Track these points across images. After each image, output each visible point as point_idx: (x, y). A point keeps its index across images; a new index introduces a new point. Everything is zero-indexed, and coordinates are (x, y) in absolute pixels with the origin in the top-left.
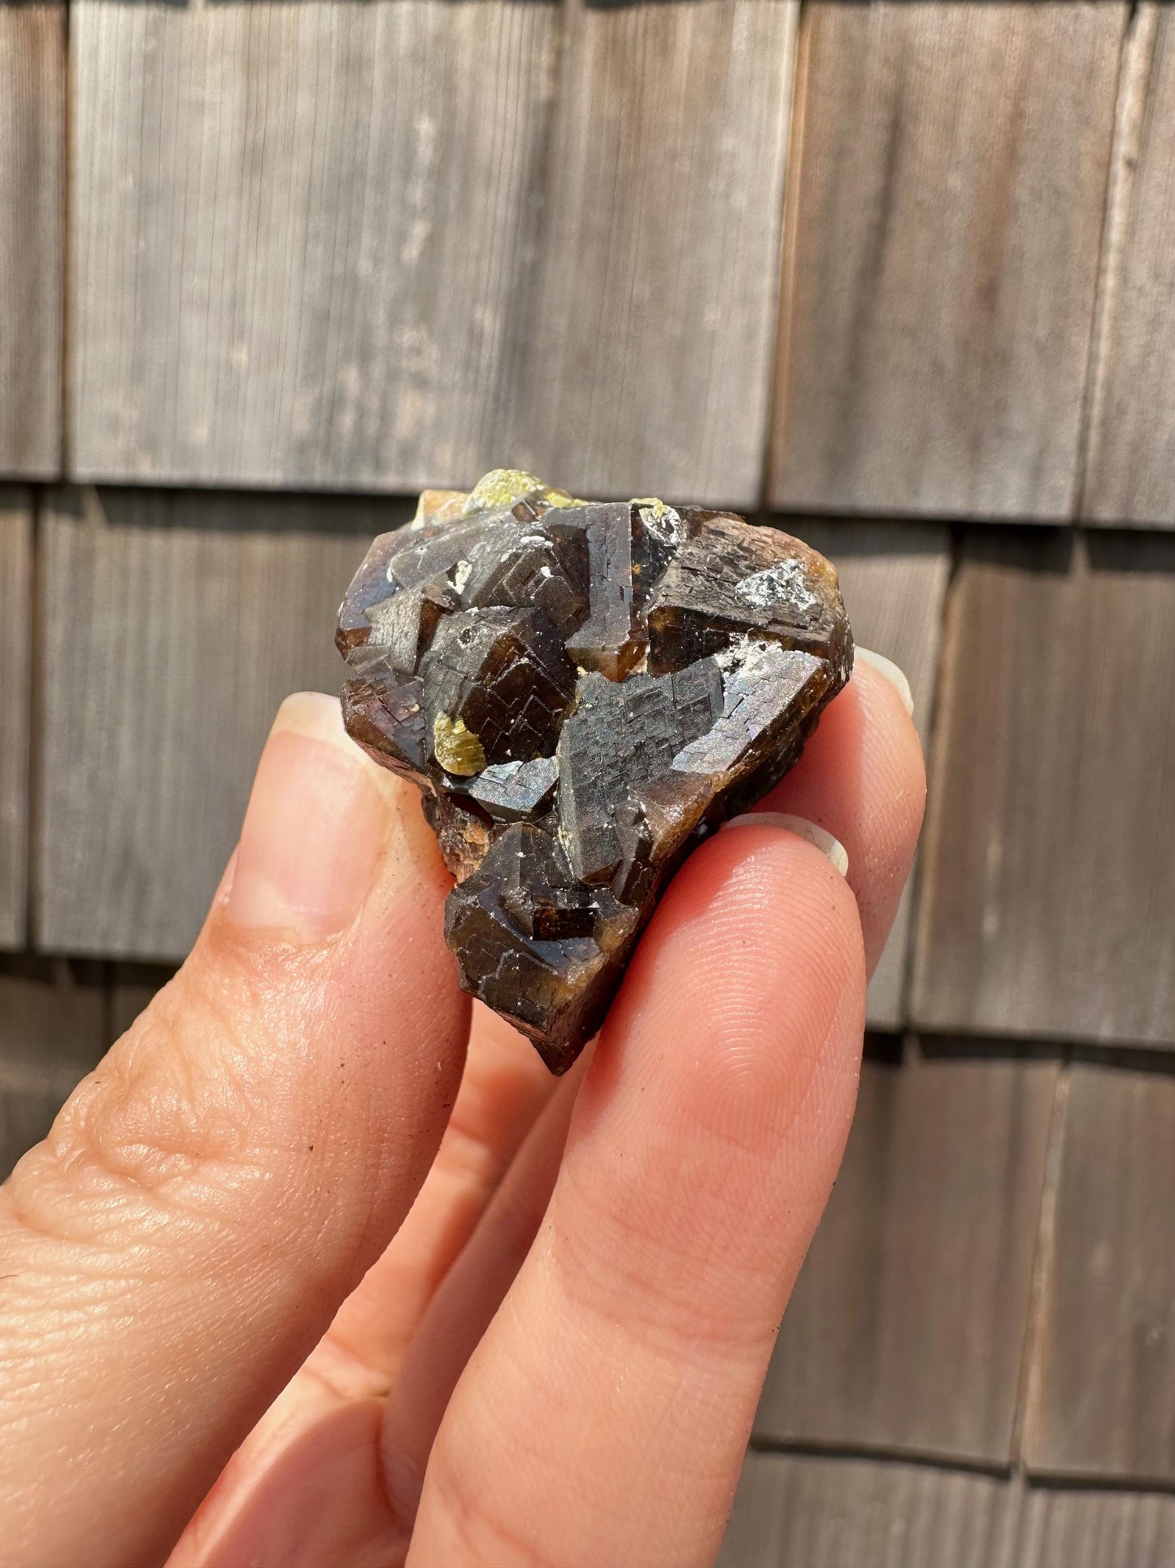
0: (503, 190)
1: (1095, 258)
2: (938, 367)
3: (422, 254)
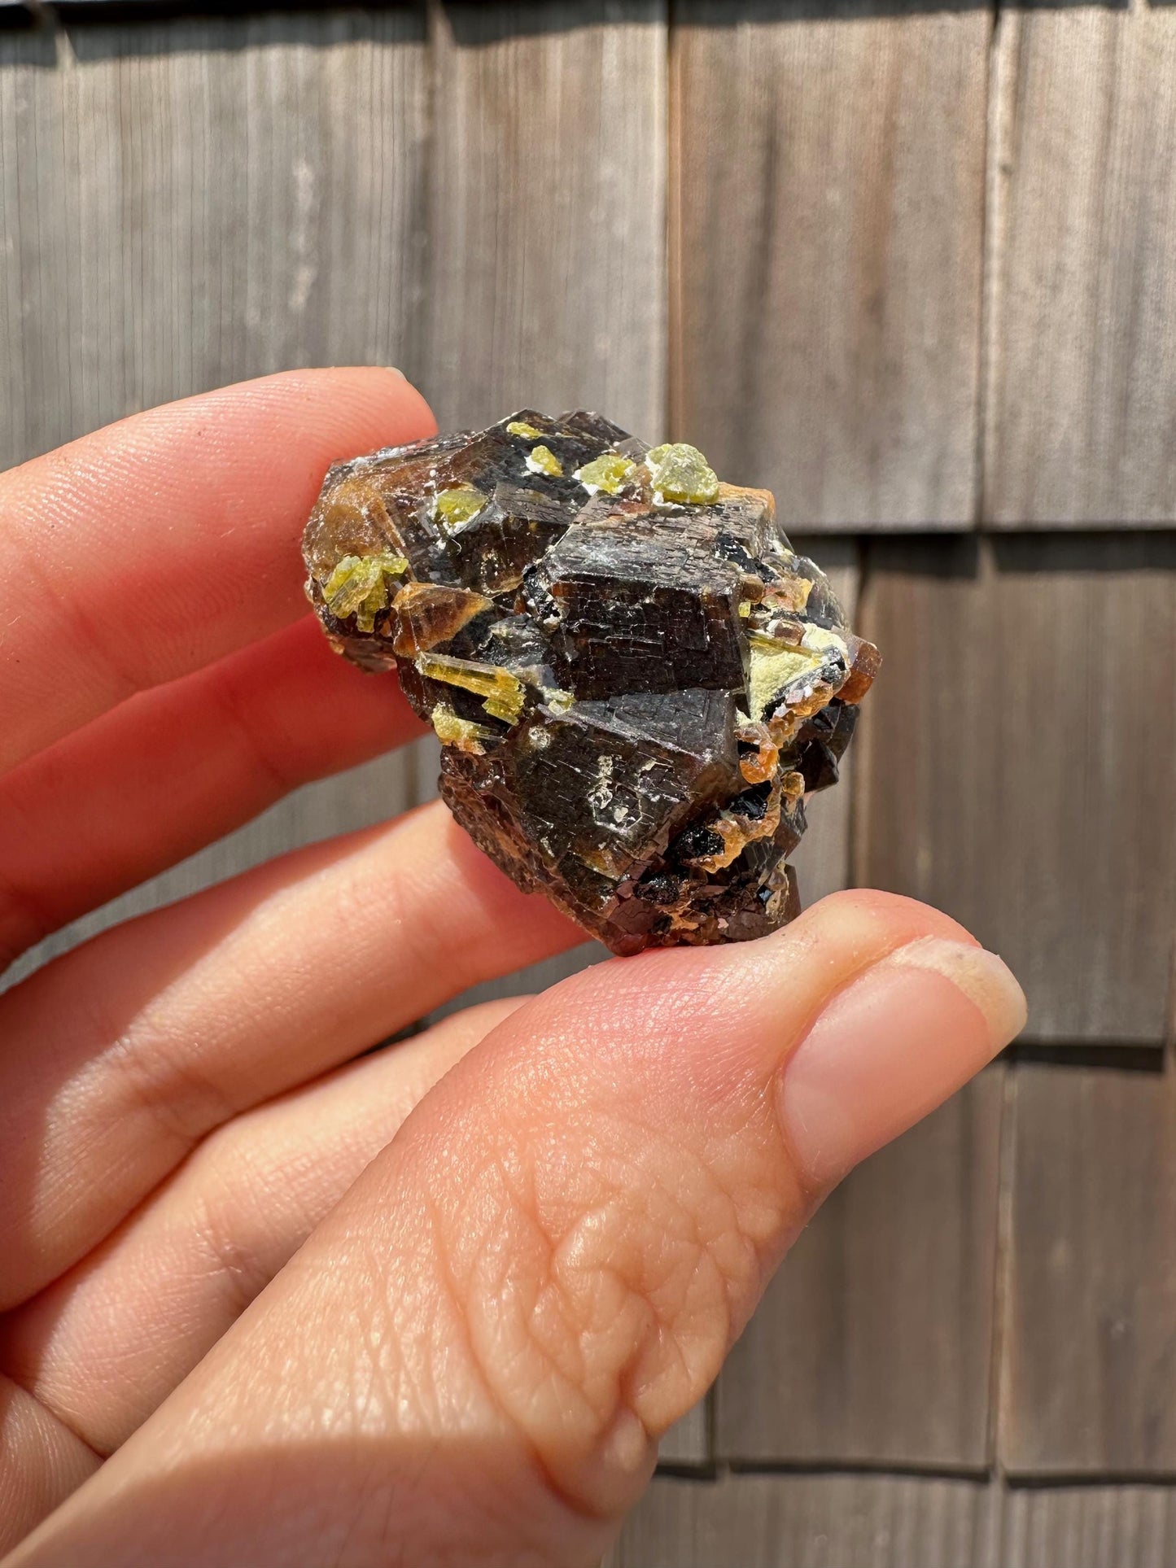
0: (385, 232)
1: (977, 266)
2: (830, 383)
3: (309, 301)
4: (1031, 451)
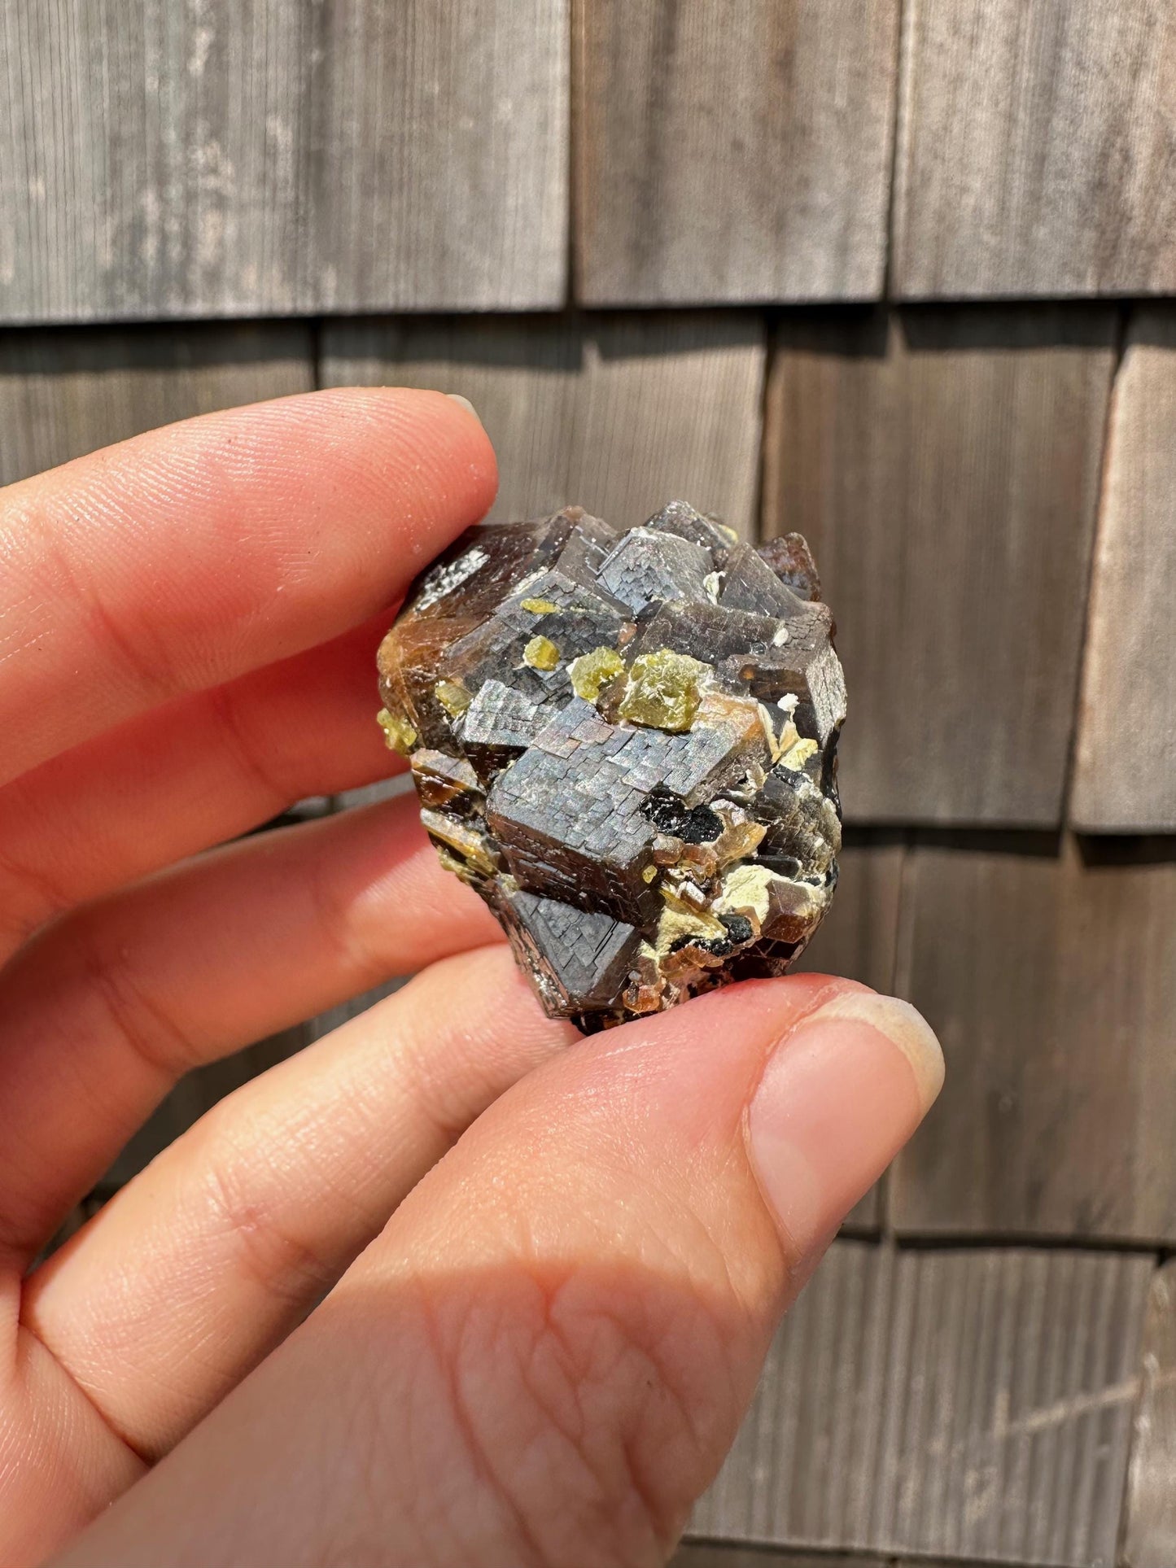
3: (207, 64)
4: (940, 218)
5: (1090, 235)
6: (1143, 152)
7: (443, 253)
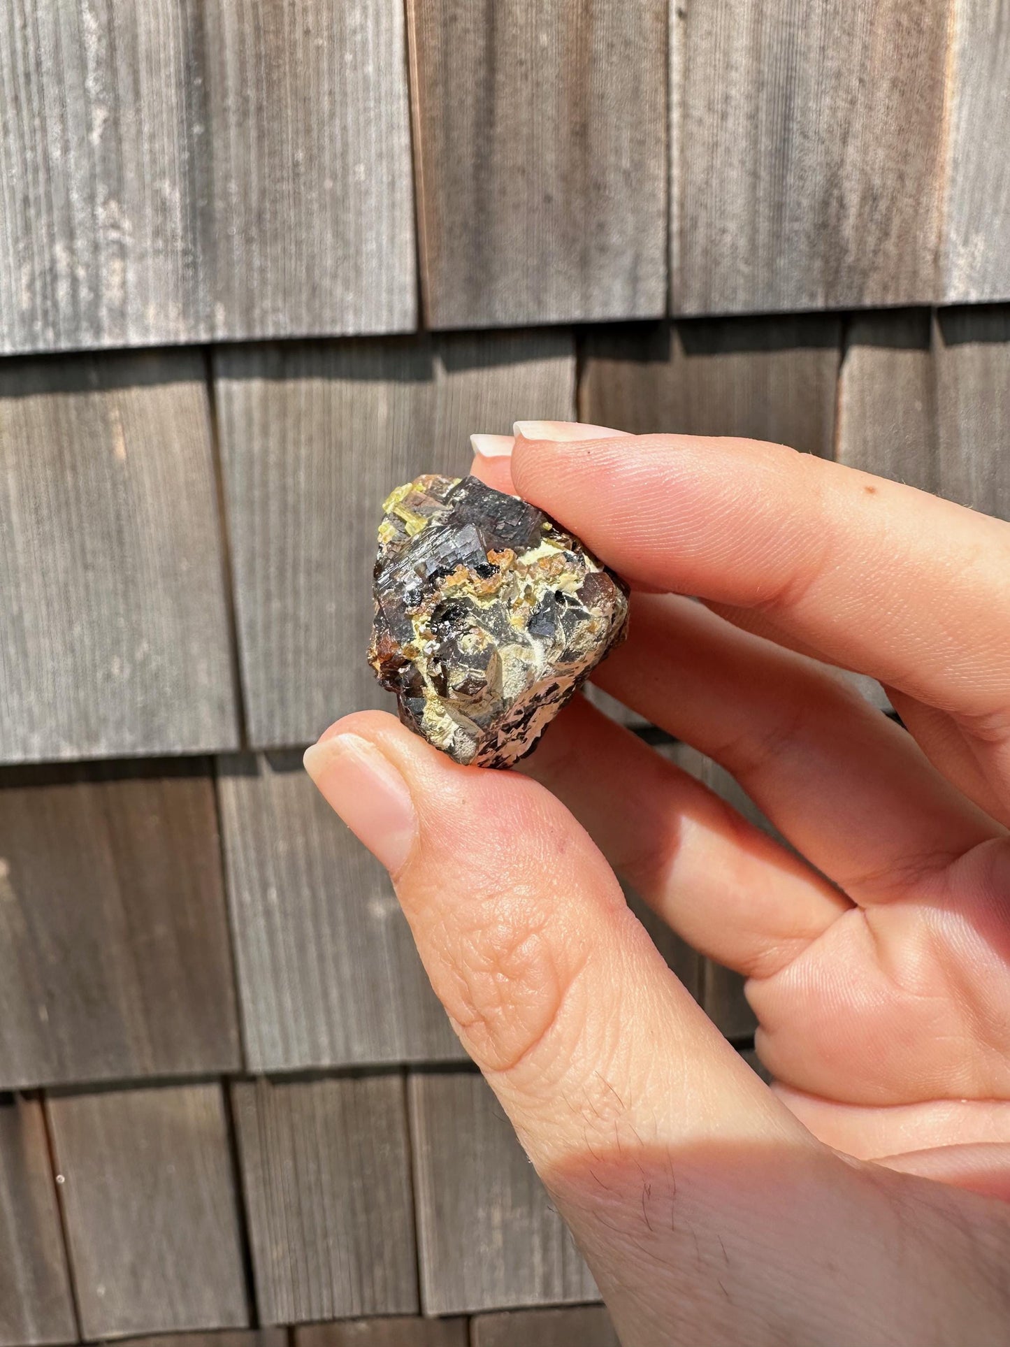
3: (105, 139)
4: (706, 252)
5: (818, 264)
6: (853, 200)
7: (314, 290)
